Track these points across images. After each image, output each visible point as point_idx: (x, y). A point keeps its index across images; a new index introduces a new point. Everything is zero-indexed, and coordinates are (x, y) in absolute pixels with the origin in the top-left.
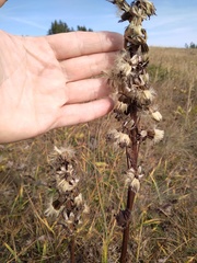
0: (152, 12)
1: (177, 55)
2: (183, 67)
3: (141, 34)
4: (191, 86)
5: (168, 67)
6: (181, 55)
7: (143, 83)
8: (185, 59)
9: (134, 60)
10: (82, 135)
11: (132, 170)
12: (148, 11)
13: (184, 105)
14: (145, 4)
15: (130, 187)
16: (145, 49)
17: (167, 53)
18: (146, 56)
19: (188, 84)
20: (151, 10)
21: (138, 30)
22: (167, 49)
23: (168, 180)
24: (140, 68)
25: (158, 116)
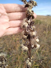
0: (36, 5)
1: (44, 17)
2: (46, 21)
3: (31, 12)
4: (48, 26)
5: (42, 20)
6: (45, 17)
7: (32, 29)
8: (46, 18)
9: (29, 21)
10: (18, 39)
11: (29, 58)
12: (34, 4)
13: (46, 31)
14: (33, 2)
15: (28, 65)
16: (33, 17)
17: (41, 17)
18: (33, 20)
19: (47, 25)
20: (35, 4)
21: (30, 11)
22: (41, 16)
23: (41, 53)
24: (31, 24)
25: (38, 40)
